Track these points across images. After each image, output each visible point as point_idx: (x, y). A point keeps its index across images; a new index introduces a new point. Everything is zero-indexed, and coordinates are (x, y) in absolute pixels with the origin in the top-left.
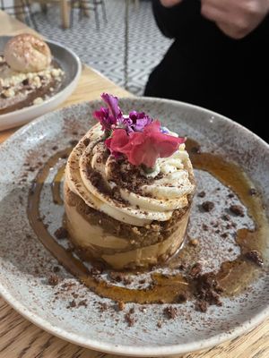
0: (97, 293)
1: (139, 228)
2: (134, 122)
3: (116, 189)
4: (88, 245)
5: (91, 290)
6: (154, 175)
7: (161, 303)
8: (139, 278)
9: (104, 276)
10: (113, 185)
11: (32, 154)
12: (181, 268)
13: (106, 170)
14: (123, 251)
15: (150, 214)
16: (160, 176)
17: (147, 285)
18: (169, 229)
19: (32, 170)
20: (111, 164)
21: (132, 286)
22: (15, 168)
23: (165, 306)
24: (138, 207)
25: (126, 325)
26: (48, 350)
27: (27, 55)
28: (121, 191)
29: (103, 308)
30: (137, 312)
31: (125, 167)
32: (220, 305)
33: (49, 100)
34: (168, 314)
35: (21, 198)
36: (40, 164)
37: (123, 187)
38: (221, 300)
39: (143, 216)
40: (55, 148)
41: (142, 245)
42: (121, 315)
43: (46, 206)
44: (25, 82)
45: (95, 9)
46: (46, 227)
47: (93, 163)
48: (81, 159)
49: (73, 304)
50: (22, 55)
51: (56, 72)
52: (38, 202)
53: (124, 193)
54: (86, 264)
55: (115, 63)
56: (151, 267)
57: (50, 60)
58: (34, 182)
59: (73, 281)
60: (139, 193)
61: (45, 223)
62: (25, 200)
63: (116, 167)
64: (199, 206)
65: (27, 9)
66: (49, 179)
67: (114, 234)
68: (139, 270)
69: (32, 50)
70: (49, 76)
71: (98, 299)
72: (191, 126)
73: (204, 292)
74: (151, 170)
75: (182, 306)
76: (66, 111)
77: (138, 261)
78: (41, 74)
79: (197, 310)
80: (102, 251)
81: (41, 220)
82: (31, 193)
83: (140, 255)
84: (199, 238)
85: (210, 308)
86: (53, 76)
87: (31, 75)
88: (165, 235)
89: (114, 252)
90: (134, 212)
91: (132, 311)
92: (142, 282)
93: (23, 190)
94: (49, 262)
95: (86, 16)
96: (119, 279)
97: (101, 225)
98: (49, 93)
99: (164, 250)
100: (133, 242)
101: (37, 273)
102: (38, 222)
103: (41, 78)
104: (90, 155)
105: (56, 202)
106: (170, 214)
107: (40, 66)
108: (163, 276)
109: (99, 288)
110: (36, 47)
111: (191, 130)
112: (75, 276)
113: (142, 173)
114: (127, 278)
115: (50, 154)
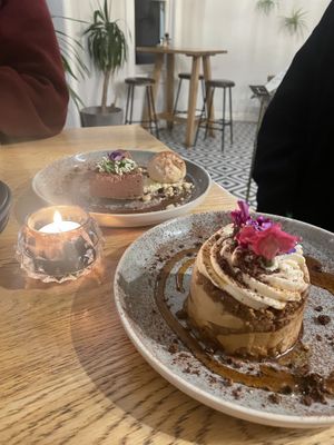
0: (209, 369)
1: (255, 311)
2: (260, 225)
3: (239, 273)
4: (207, 324)
5: (204, 365)
6: (272, 269)
7: (267, 390)
8: (248, 366)
9: (216, 357)
10: (237, 270)
11: (163, 248)
12: (290, 366)
13: (232, 257)
14: (238, 332)
15: (266, 298)
16: (278, 271)
17: (255, 373)
18: (281, 320)
19: (161, 260)
20: (238, 254)
21: (241, 370)
22: (148, 256)
23: (271, 393)
24: (256, 291)
25: (233, 398)
26: (160, 407)
27: (167, 169)
28: (244, 275)
29: (213, 380)
30: (244, 391)
31: (249, 258)
32: (325, 403)
33: (179, 207)
34: (273, 400)
35: (150, 281)
36: (168, 257)
37: (246, 273)
38: (326, 399)
39: (259, 299)
40: (181, 247)
41: (255, 330)
42: (229, 390)
43: (170, 291)
44: (161, 191)
45: (223, 130)
46: (169, 307)
47: (222, 252)
48: (212, 248)
49: (187, 371)
50: (163, 168)
51: (188, 185)
52: (164, 287)
53: (246, 277)
54: (200, 343)
55: (237, 184)
56: (260, 358)
57: (184, 174)
58: (162, 270)
59: (189, 354)
60: (259, 280)
61: (169, 303)
62: (153, 283)
63: (241, 256)
64: (315, 319)
65: (153, 125)
66: (175, 270)
67: (233, 312)
68: (249, 358)
69: (171, 165)
70: (181, 188)
71: (210, 373)
72: (315, 246)
73: (311, 389)
74: (270, 263)
75: (288, 397)
76: (195, 216)
77: (250, 347)
78: (175, 185)
79: (301, 402)
80: (218, 330)
81: (165, 301)
82: (159, 279)
83: (252, 340)
84: (311, 346)
85: (314, 404)
86: (184, 188)
87: (166, 186)
88: (278, 326)
89: (230, 332)
90: (252, 294)
91: (239, 389)
92: (252, 369)
93: (152, 275)
94: (169, 335)
95: (212, 136)
96: (229, 362)
97: (223, 302)
98: (180, 202)
99: (275, 344)
100: (248, 323)
101: (159, 340)
102: (162, 302)
103: (174, 189)
104: (220, 246)
105: (178, 289)
106: (284, 305)
107: (176, 179)
108: (272, 369)
109: (211, 365)
110: (175, 163)
111: (313, 249)
112: (191, 351)
113: (262, 265)
114: (237, 362)
115: (178, 250)
